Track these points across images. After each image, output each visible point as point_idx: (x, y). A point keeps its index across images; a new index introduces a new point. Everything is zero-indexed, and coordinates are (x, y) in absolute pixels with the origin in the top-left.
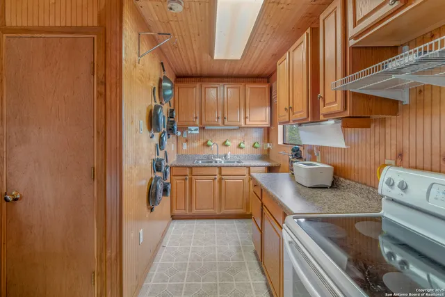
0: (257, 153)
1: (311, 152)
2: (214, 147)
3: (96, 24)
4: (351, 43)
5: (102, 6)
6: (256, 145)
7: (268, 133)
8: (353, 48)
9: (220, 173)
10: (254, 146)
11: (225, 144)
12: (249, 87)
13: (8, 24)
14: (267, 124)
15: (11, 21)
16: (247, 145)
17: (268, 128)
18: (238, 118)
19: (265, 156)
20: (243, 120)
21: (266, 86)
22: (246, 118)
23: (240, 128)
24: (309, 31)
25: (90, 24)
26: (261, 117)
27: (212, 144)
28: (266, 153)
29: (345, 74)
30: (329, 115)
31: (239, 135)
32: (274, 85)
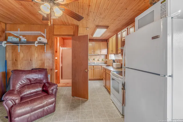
0: (103, 62)
1: (117, 61)
2: (91, 60)
3: (73, 34)
4: (122, 41)
5: (74, 30)
6: (103, 60)
7: (107, 56)
8: (123, 41)
9: (93, 67)
10: (102, 60)
11: (94, 59)
12: (101, 43)
13: (55, 34)
14: (106, 54)
15: (55, 33)
16: (100, 60)
17: (107, 55)
18: (98, 52)
19: (106, 63)
20: (99, 52)
21: (106, 43)
22: (100, 52)
23: (99, 55)
24: (116, 35)
25: (72, 34)
26: (104, 52)
27: (90, 59)
28: (106, 62)
29: (121, 47)
30: (119, 53)
31: (98, 57)
32: (108, 43)
